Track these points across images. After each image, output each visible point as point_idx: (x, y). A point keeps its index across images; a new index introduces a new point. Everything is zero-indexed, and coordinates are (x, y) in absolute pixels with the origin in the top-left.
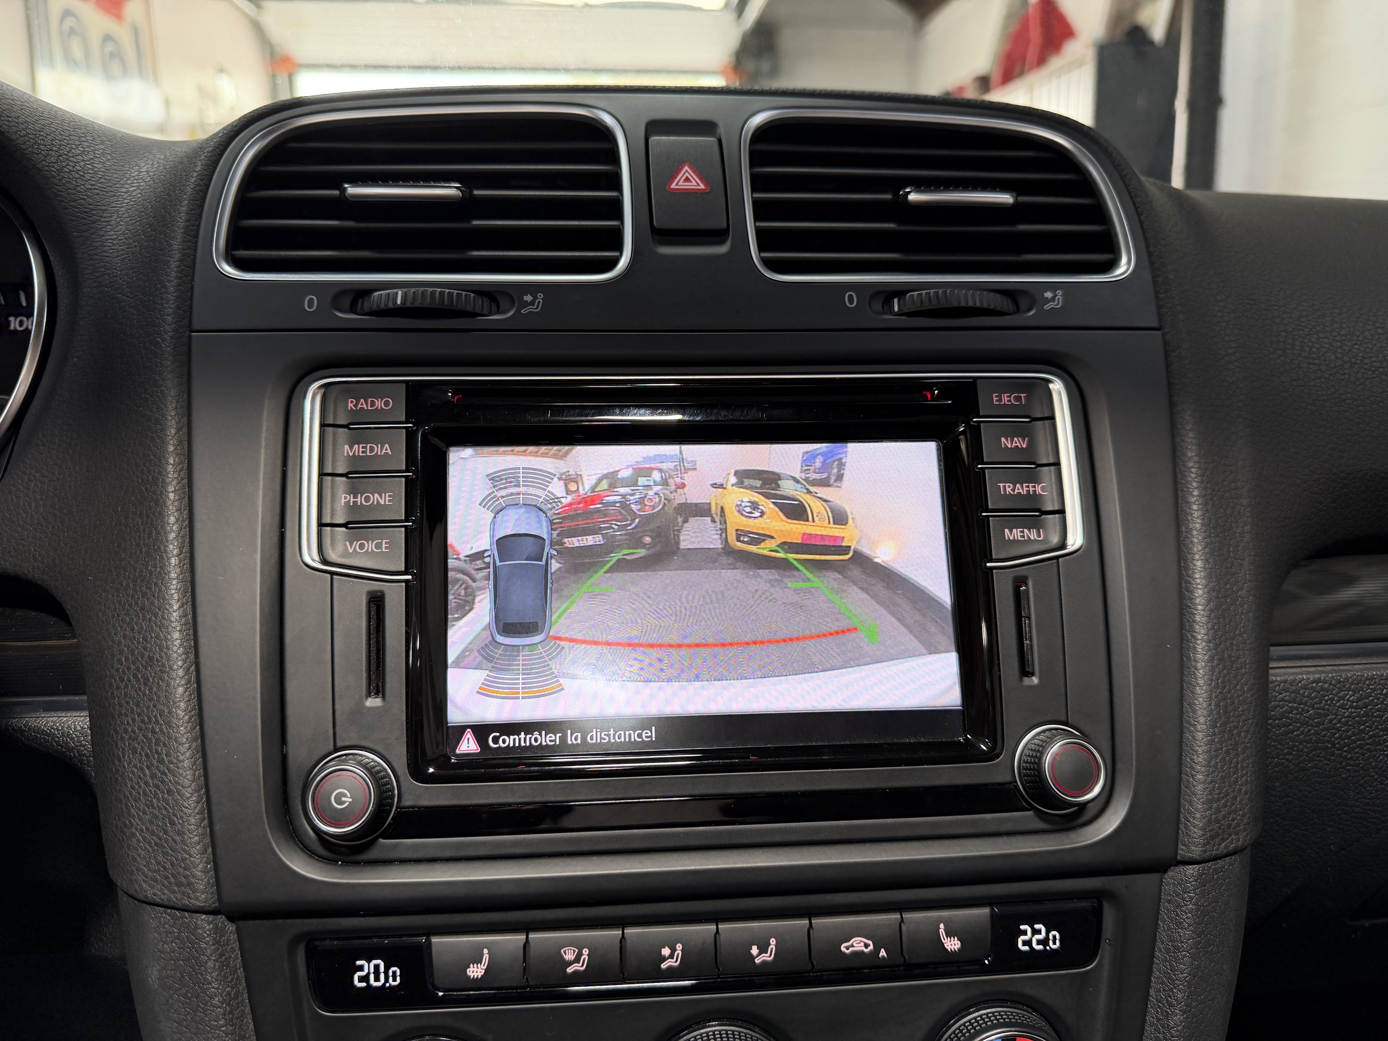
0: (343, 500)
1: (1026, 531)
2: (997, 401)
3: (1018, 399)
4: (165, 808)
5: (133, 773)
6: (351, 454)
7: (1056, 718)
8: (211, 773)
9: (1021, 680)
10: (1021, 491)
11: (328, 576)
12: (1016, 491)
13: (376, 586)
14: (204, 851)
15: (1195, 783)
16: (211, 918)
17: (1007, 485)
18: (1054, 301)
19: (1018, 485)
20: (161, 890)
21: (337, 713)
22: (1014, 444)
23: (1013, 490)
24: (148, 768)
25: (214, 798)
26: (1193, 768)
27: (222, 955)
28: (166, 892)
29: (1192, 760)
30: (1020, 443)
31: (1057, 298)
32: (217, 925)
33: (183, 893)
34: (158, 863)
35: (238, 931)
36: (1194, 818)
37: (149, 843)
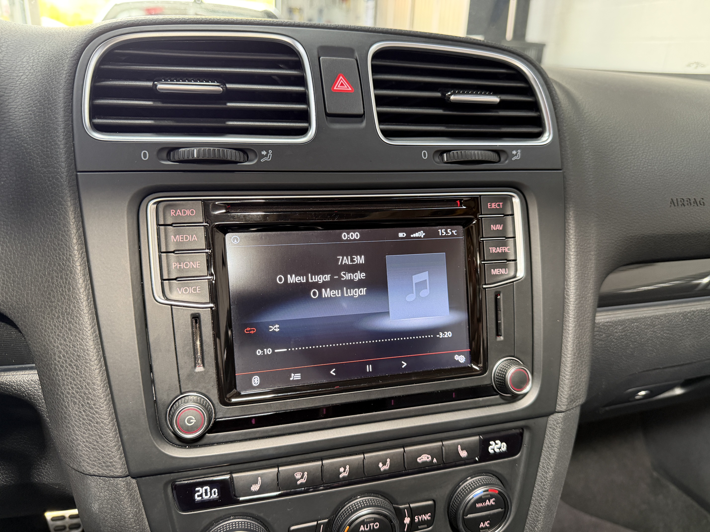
0: (174, 266)
1: (500, 269)
2: (490, 207)
3: (499, 205)
4: (96, 431)
5: (76, 414)
6: (175, 241)
7: (510, 354)
8: (118, 411)
9: (496, 338)
10: (499, 251)
11: (170, 306)
12: (497, 251)
13: (196, 311)
14: (119, 449)
15: (565, 380)
16: (124, 479)
17: (493, 248)
18: (517, 155)
19: (498, 248)
20: (98, 469)
21: (181, 376)
22: (497, 228)
23: (496, 251)
24: (84, 411)
25: (122, 424)
26: (565, 373)
27: (131, 495)
28: (101, 470)
29: (565, 370)
30: (499, 227)
31: (518, 154)
32: (127, 481)
33: (110, 470)
34: (95, 457)
35: (137, 483)
36: (564, 394)
37: (89, 448)
